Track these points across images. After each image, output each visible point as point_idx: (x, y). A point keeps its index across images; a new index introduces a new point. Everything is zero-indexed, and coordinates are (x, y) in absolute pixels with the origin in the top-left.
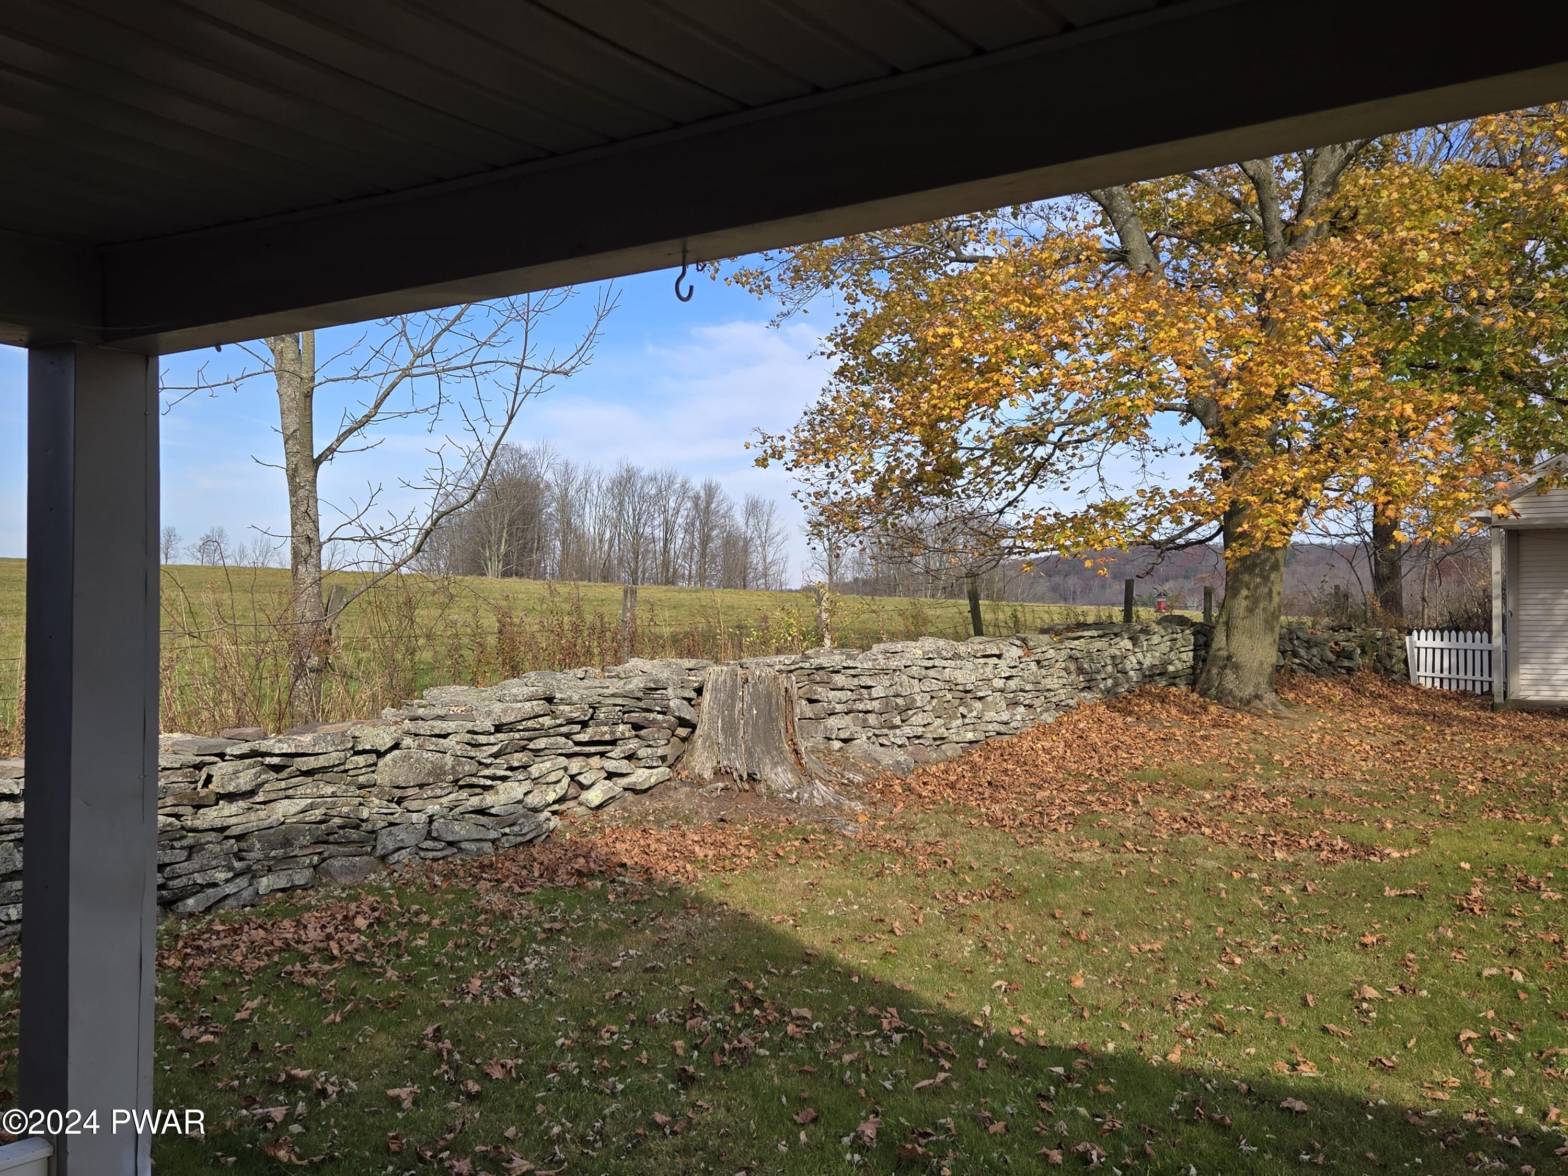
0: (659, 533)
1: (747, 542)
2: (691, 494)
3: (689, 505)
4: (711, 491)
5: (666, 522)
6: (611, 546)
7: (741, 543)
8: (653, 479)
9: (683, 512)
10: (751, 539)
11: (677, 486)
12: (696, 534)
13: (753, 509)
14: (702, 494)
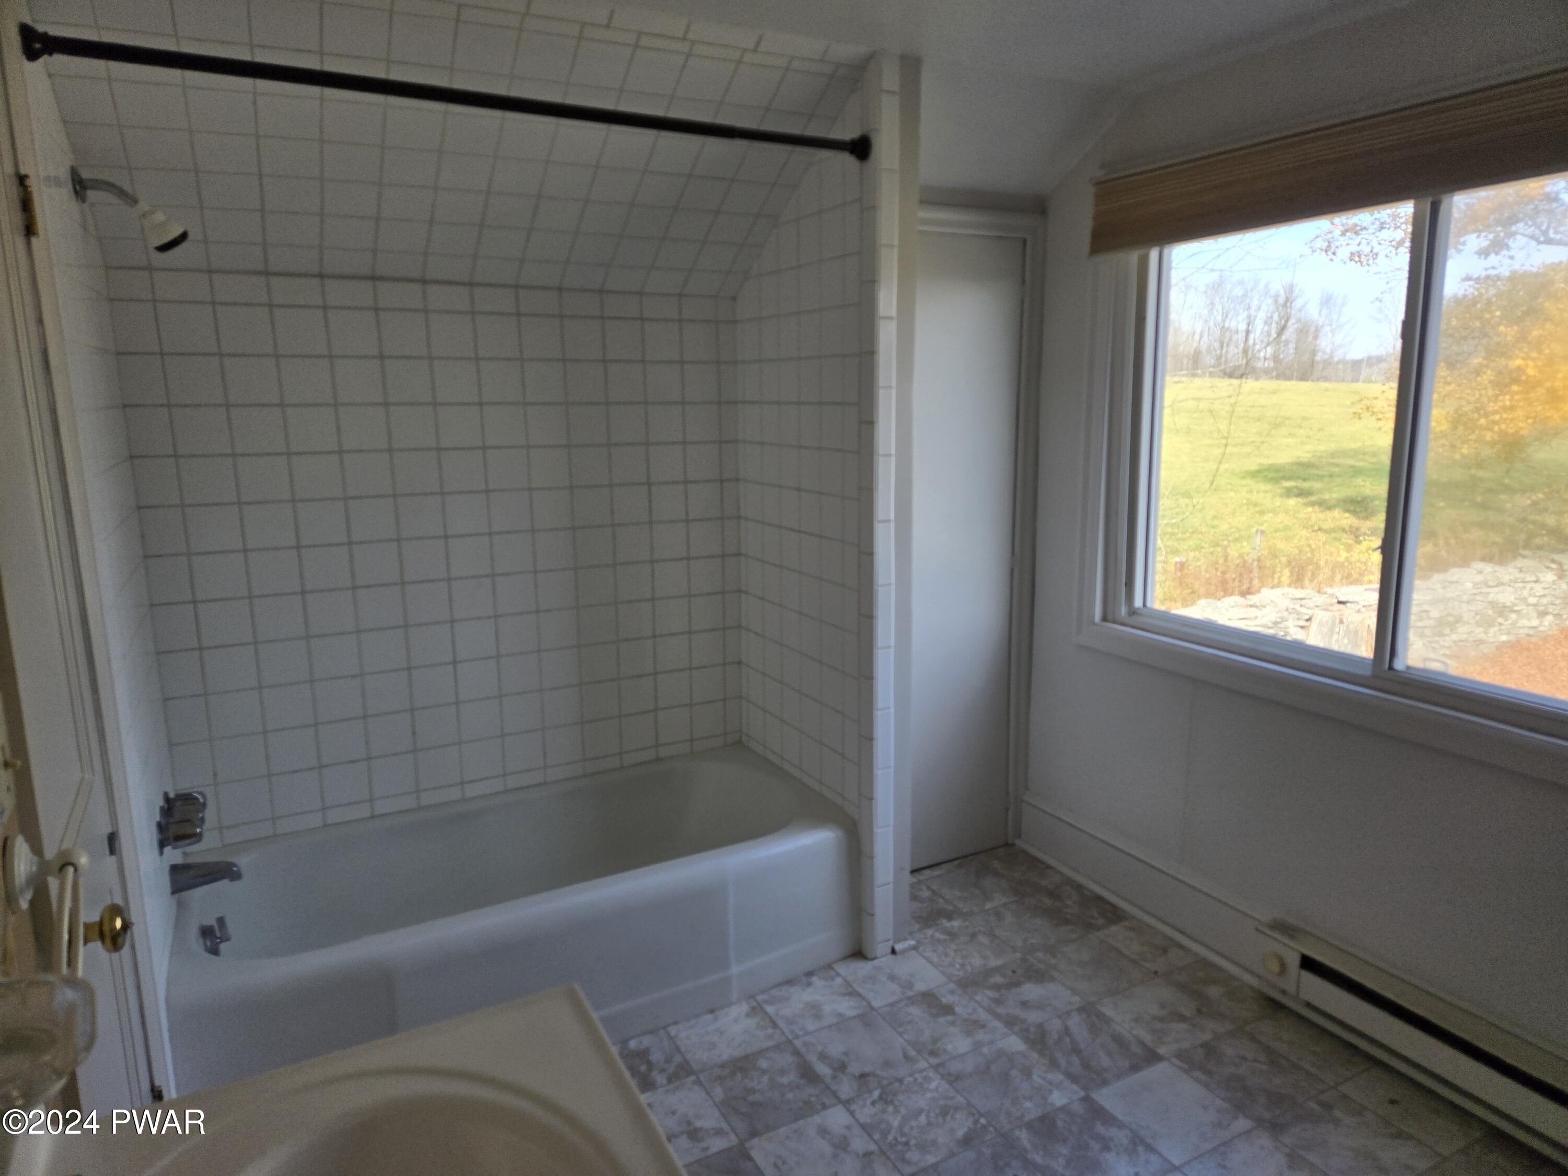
0: (1242, 327)
1: (1317, 330)
2: (1272, 293)
3: (1270, 301)
4: (1290, 289)
5: (1249, 317)
6: (1201, 337)
7: (1313, 329)
8: (1241, 283)
9: (1264, 307)
10: (1322, 326)
11: (1261, 286)
12: (1274, 326)
13: (1327, 301)
14: (1282, 292)
